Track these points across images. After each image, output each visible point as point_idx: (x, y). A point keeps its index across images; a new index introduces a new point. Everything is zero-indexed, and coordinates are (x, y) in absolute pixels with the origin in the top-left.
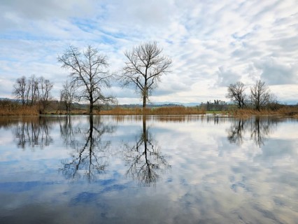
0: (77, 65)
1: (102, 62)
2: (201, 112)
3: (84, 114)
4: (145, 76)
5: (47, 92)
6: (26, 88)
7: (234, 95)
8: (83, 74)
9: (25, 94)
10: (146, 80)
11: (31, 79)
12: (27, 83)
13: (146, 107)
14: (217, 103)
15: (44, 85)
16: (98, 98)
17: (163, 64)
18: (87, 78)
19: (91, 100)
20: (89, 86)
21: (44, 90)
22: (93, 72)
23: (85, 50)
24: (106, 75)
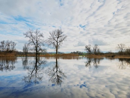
0: (31, 37)
1: (41, 35)
2: (77, 55)
3: (34, 56)
4: (57, 42)
5: (13, 47)
6: (5, 45)
7: (87, 49)
8: (34, 40)
9: (4, 48)
10: (57, 43)
11: (7, 42)
12: (5, 43)
13: (57, 54)
14: (77, 52)
15: (12, 44)
16: (40, 50)
17: (64, 37)
18: (35, 42)
19: (37, 51)
20: (36, 45)
21: (12, 46)
22: (38, 39)
23: (35, 31)
24: (43, 41)
